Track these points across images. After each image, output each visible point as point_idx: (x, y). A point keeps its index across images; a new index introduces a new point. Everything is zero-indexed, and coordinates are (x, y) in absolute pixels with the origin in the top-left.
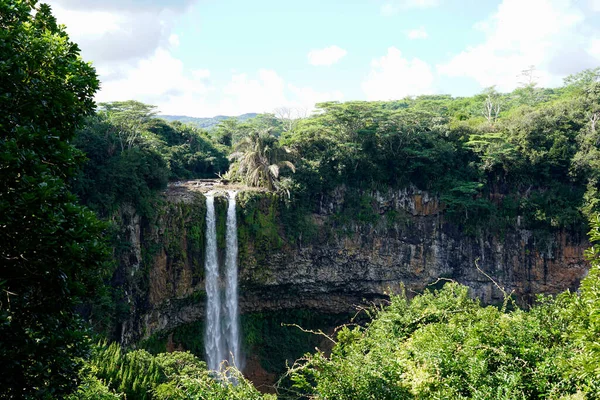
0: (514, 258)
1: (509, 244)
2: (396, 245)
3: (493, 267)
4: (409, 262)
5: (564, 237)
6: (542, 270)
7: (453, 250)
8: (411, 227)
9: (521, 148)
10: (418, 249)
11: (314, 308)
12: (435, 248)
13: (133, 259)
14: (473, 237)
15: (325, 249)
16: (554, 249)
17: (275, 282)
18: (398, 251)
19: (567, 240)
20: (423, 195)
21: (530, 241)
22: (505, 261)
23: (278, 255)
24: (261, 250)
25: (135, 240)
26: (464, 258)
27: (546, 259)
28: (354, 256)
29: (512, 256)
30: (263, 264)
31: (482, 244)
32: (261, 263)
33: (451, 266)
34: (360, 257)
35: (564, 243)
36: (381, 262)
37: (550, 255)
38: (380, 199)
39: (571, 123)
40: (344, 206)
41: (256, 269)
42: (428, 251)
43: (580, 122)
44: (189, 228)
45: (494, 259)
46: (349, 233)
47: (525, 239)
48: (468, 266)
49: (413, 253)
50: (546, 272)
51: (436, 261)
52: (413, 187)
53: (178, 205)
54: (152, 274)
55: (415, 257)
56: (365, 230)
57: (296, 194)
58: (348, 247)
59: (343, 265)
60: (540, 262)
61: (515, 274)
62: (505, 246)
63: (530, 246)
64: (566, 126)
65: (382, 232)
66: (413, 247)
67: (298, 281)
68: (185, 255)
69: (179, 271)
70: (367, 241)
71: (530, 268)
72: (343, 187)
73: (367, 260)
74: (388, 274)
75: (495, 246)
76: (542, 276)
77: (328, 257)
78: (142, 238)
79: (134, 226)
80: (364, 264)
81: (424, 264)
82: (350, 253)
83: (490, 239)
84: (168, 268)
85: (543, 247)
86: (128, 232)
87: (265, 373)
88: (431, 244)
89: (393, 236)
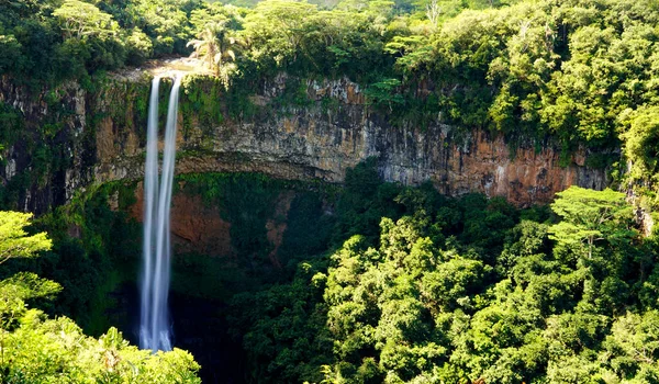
0: (434, 149)
1: (429, 136)
2: (329, 128)
3: (415, 154)
4: (340, 143)
5: (480, 134)
6: (458, 162)
7: (380, 136)
8: (342, 114)
9: (444, 51)
10: (348, 133)
11: (268, 174)
12: (364, 134)
13: (78, 124)
14: (396, 126)
15: (267, 126)
16: (470, 144)
17: (221, 150)
18: (330, 134)
19: (482, 137)
20: (355, 87)
21: (449, 135)
22: (426, 150)
23: (221, 128)
24: (205, 123)
25: (80, 109)
26: (389, 144)
27: (461, 153)
28: (293, 134)
29: (432, 147)
30: (208, 134)
31: (405, 134)
32: (206, 133)
33: (377, 149)
34: (298, 135)
35: (479, 139)
36: (315, 141)
37: (465, 150)
38: (316, 87)
39: (507, 28)
40: (285, 90)
41: (202, 138)
42: (357, 136)
43: (516, 28)
44: (135, 102)
45: (415, 148)
46: (288, 114)
47: (444, 133)
48: (393, 152)
49: (344, 136)
50: (461, 164)
51: (365, 145)
52: (346, 79)
53: (123, 83)
54: (98, 136)
55: (346, 140)
56: (302, 113)
57: (234, 79)
58: (287, 126)
59: (284, 141)
60: (457, 154)
61: (434, 162)
62: (426, 138)
63: (448, 139)
64: (500, 32)
65: (316, 117)
66: (344, 131)
67: (245, 150)
68: (130, 123)
69: (126, 135)
70: (303, 123)
71: (448, 158)
72: (285, 75)
73: (303, 138)
74: (323, 152)
75: (417, 137)
76: (458, 167)
77: (270, 134)
78: (87, 107)
79: (79, 98)
80: (302, 142)
81: (355, 146)
82: (288, 132)
83: (412, 130)
84: (114, 131)
85: (459, 142)
86: (74, 102)
87: (222, 221)
88: (360, 130)
89: (327, 120)
